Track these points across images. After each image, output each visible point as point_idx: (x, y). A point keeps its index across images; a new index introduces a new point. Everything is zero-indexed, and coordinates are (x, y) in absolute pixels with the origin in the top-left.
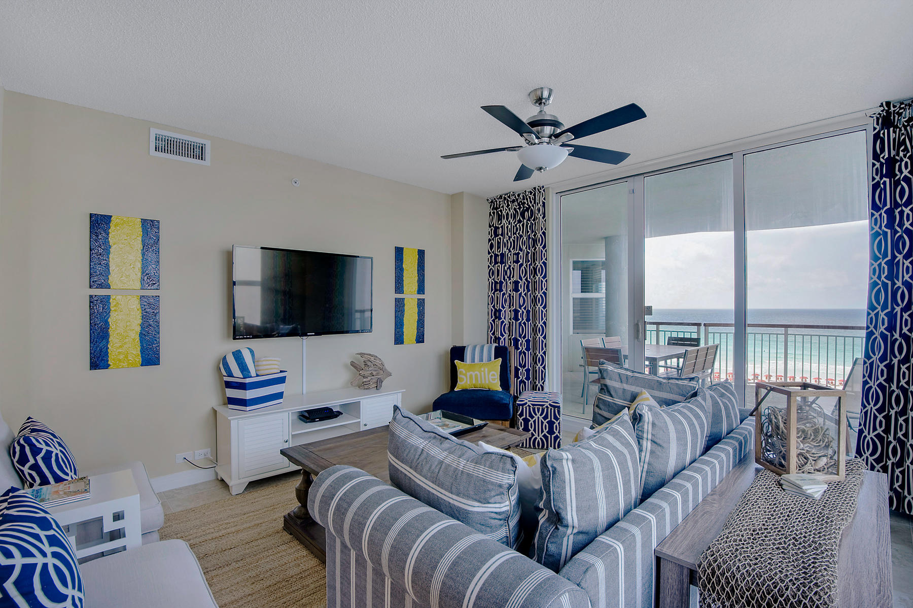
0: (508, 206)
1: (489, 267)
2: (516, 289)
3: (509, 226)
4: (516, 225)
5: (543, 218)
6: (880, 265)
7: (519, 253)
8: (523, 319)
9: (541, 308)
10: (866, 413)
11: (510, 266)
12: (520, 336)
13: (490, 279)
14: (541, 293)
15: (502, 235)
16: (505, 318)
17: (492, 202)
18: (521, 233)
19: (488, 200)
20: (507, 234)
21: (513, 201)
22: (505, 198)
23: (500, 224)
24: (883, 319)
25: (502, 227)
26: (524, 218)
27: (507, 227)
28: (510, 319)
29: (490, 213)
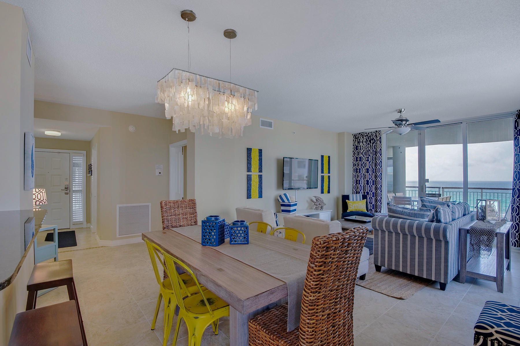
0: (363, 137)
1: (353, 162)
2: (368, 172)
3: (364, 146)
4: (367, 146)
5: (380, 143)
6: (517, 165)
7: (368, 157)
8: (371, 184)
9: (379, 179)
10: (513, 216)
11: (364, 162)
12: (370, 191)
13: (354, 168)
14: (379, 173)
15: (360, 149)
16: (362, 184)
17: (355, 135)
18: (369, 149)
19: (353, 135)
20: (363, 149)
21: (366, 136)
22: (362, 135)
23: (359, 145)
24: (518, 184)
25: (360, 146)
26: (371, 143)
27: (363, 146)
28: (364, 184)
29: (353, 140)
